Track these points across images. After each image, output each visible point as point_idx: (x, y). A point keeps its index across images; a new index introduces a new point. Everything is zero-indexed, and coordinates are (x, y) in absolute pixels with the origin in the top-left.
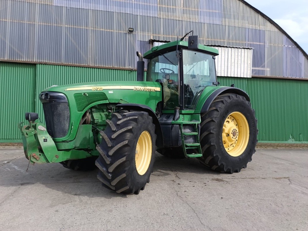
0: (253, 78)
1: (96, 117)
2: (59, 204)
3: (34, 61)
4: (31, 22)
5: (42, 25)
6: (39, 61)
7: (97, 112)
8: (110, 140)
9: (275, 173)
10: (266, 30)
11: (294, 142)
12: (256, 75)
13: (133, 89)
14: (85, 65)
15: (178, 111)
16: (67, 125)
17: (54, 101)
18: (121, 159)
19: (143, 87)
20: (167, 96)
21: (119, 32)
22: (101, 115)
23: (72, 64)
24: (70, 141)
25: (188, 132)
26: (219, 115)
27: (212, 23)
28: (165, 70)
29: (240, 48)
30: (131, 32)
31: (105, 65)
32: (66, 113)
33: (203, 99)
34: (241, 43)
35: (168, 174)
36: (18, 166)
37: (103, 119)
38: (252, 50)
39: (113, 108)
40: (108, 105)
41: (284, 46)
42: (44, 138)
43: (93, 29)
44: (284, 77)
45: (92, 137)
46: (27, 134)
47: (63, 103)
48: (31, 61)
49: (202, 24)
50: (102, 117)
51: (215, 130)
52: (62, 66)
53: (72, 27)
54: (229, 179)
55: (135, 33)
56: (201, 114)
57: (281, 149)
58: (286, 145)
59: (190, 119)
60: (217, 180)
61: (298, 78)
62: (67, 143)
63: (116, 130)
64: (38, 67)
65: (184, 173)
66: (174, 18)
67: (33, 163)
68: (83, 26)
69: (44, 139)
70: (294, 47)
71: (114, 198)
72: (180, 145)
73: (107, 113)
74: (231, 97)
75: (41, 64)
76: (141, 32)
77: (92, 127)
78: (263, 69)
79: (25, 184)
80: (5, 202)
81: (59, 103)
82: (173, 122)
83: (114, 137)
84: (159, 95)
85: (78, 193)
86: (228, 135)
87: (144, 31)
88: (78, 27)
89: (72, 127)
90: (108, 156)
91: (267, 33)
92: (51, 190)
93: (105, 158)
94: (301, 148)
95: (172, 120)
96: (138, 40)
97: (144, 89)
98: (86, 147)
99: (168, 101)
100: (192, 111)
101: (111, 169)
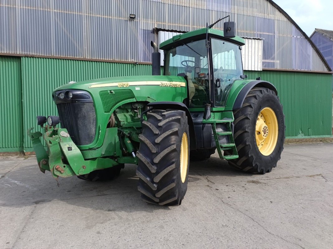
0: (264, 71)
1: (121, 119)
2: (96, 224)
3: (18, 53)
4: (11, 5)
5: (24, 10)
6: (25, 53)
7: (120, 113)
8: (154, 145)
9: (304, 170)
10: (275, 19)
11: (304, 137)
12: (266, 68)
13: (159, 85)
14: (80, 57)
15: (209, 108)
16: (94, 130)
17: (77, 100)
18: (170, 167)
19: (169, 83)
20: (192, 92)
21: (119, 18)
22: (125, 116)
23: (64, 56)
24: (97, 148)
25: (221, 132)
26: (253, 112)
27: (220, 11)
28: (187, 62)
29: (250, 38)
30: (132, 18)
31: (105, 58)
32: (92, 115)
33: (233, 94)
34: (251, 33)
35: (198, 179)
36: (18, 181)
37: (128, 121)
38: (262, 41)
39: (138, 107)
40: (133, 104)
41: (293, 36)
42: (68, 146)
43: (87, 15)
44: (293, 69)
45: (118, 142)
46: (50, 143)
47: (88, 103)
48: (13, 53)
49: (210, 11)
50: (127, 119)
51: (250, 128)
52: (53, 59)
53: (63, 12)
54: (264, 180)
55: (137, 21)
56: (233, 111)
57: (293, 145)
58: (296, 140)
59: (220, 117)
60: (253, 182)
61: (306, 70)
62: (94, 151)
63: (160, 133)
64: (23, 61)
65: (215, 177)
66: (180, 3)
67: (56, 177)
68: (75, 12)
69: (69, 148)
70: (302, 37)
71: (156, 211)
72: (213, 146)
73: (131, 113)
74: (263, 91)
75: (27, 56)
76: (144, 19)
77: (118, 130)
78: (273, 61)
79: (40, 202)
80: (27, 227)
81: (84, 103)
82: (205, 120)
83: (158, 141)
84: (184, 91)
85: (111, 208)
86: (259, 133)
87: (147, 18)
88: (70, 13)
89: (100, 132)
90: (153, 164)
91: (276, 22)
92: (77, 207)
93: (150, 166)
94: (311, 143)
95: (203, 118)
96: (141, 28)
97: (170, 85)
98: (112, 154)
99: (194, 97)
100: (222, 109)
101: (157, 179)
